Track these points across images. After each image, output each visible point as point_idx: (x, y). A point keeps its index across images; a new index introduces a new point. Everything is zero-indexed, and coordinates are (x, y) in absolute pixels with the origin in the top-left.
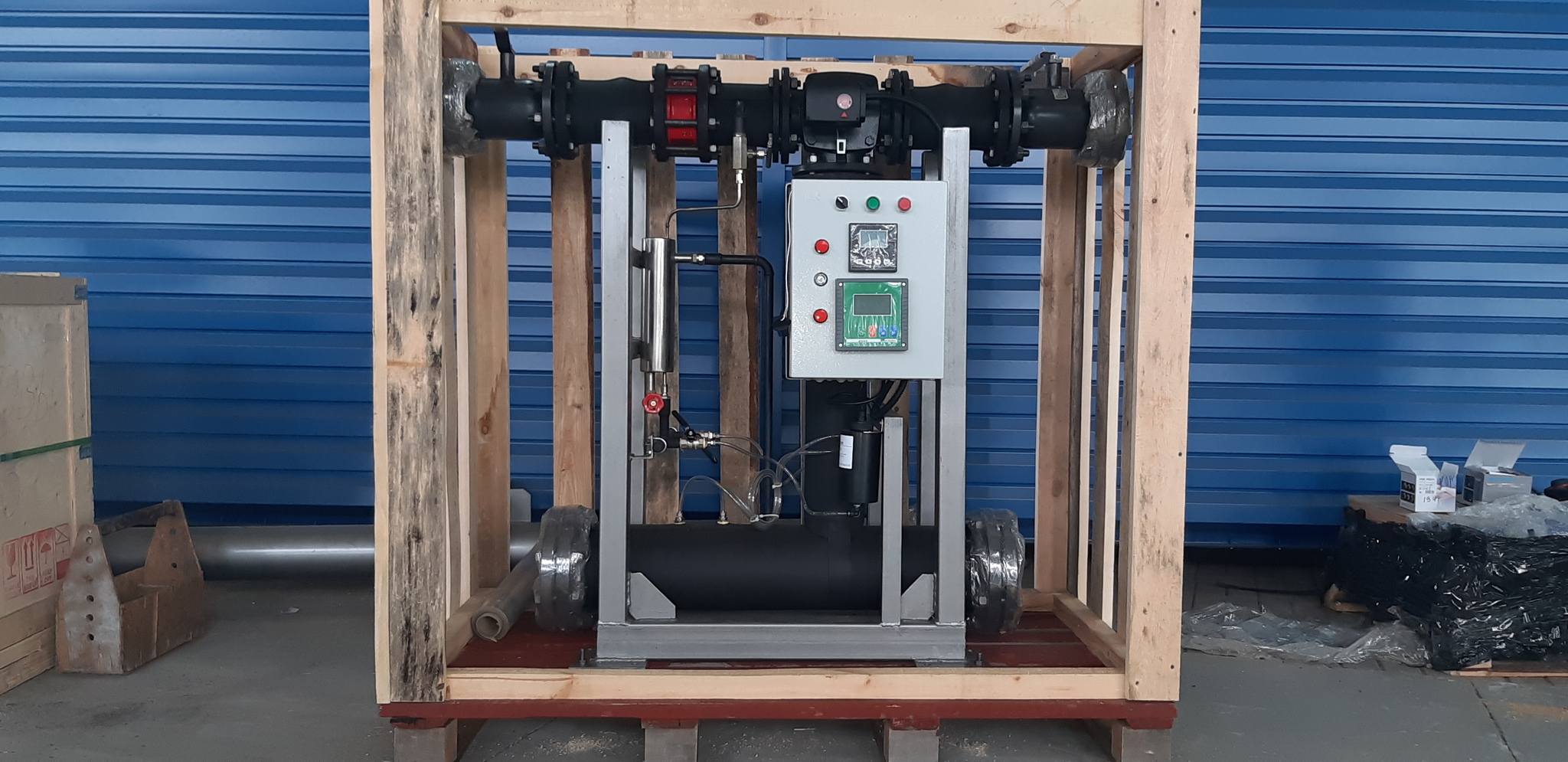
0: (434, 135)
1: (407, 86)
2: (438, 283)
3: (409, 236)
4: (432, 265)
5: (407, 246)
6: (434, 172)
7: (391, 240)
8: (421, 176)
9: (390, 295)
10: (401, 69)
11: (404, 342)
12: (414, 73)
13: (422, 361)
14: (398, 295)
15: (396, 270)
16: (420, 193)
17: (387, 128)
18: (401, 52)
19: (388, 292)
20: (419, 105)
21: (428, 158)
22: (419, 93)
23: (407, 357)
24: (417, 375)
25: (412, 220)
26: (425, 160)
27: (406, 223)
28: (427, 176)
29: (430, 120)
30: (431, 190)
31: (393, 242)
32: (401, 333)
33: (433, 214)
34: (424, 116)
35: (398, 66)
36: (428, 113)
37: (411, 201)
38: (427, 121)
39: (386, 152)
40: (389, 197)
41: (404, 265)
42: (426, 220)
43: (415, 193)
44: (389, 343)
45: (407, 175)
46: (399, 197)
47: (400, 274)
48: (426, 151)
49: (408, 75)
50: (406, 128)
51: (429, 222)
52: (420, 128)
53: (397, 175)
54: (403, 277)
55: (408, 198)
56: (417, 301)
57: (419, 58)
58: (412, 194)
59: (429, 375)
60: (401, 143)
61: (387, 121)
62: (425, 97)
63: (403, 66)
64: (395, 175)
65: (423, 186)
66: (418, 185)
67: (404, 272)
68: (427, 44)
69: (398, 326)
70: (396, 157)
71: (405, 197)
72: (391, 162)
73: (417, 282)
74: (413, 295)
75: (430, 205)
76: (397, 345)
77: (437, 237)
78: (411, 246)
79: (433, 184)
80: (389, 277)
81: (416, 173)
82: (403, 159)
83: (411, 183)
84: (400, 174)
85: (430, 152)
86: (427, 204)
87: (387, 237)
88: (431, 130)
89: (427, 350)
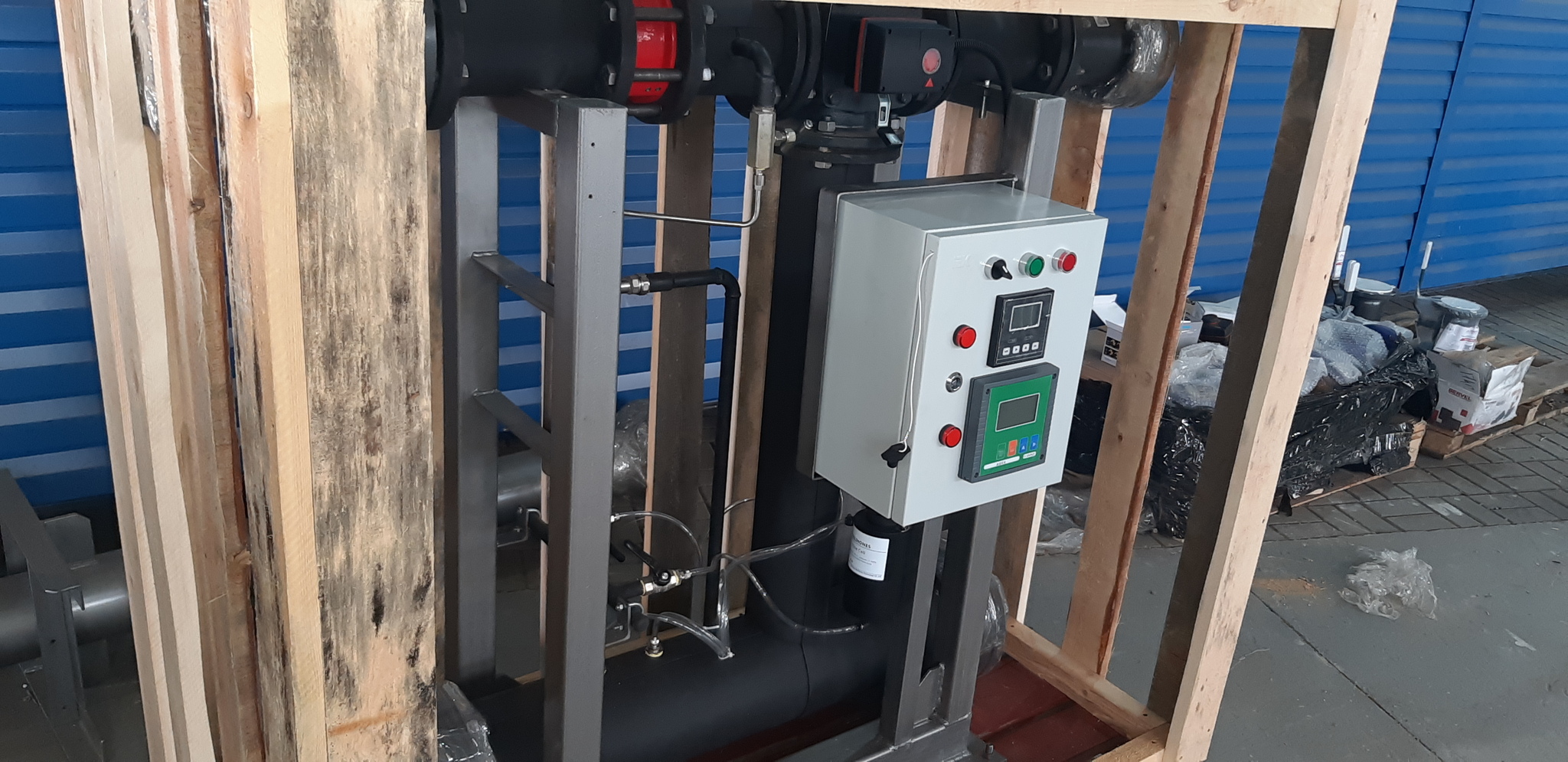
0: (415, 261)
1: (352, 156)
2: (428, 558)
3: (365, 482)
4: (415, 527)
5: (362, 503)
6: (417, 340)
7: (326, 499)
8: (388, 354)
9: (328, 607)
10: (336, 114)
11: (362, 686)
12: (368, 122)
13: (397, 708)
14: (345, 601)
15: (339, 554)
16: (388, 389)
17: (307, 260)
18: (337, 73)
19: (323, 603)
20: (381, 198)
21: (404, 312)
22: (381, 166)
23: (370, 708)
24: (388, 733)
25: (372, 449)
26: (397, 318)
27: (359, 457)
28: (403, 352)
29: (408, 228)
30: (412, 379)
31: (332, 499)
32: (354, 669)
33: (417, 428)
34: (394, 221)
35: (330, 109)
36: (402, 214)
37: (368, 411)
38: (402, 231)
39: (307, 312)
40: (318, 410)
41: (357, 542)
42: (402, 441)
43: (376, 392)
44: (330, 694)
45: (358, 356)
46: (340, 407)
47: (349, 560)
48: (400, 297)
49: (355, 126)
50: (354, 252)
51: (408, 444)
52: (385, 251)
53: (334, 359)
54: (355, 567)
55: (362, 404)
56: (386, 602)
57: (380, 85)
58: (371, 394)
59: (413, 727)
60: (343, 288)
61: (306, 242)
62: (395, 178)
63: (340, 107)
64: (330, 360)
65: (393, 374)
66: (383, 374)
67: (357, 554)
68: (397, 49)
69: (347, 661)
70: (331, 323)
71: (357, 402)
72: (320, 333)
73: (384, 567)
74: (376, 592)
75: (409, 411)
76: (348, 694)
77: (425, 471)
78: (370, 503)
79: (416, 365)
80: (324, 570)
81: (378, 349)
82: (348, 324)
83: (367, 371)
84: (342, 357)
85: (407, 299)
86: (404, 409)
87: (317, 494)
88: (409, 250)
89: (407, 683)
